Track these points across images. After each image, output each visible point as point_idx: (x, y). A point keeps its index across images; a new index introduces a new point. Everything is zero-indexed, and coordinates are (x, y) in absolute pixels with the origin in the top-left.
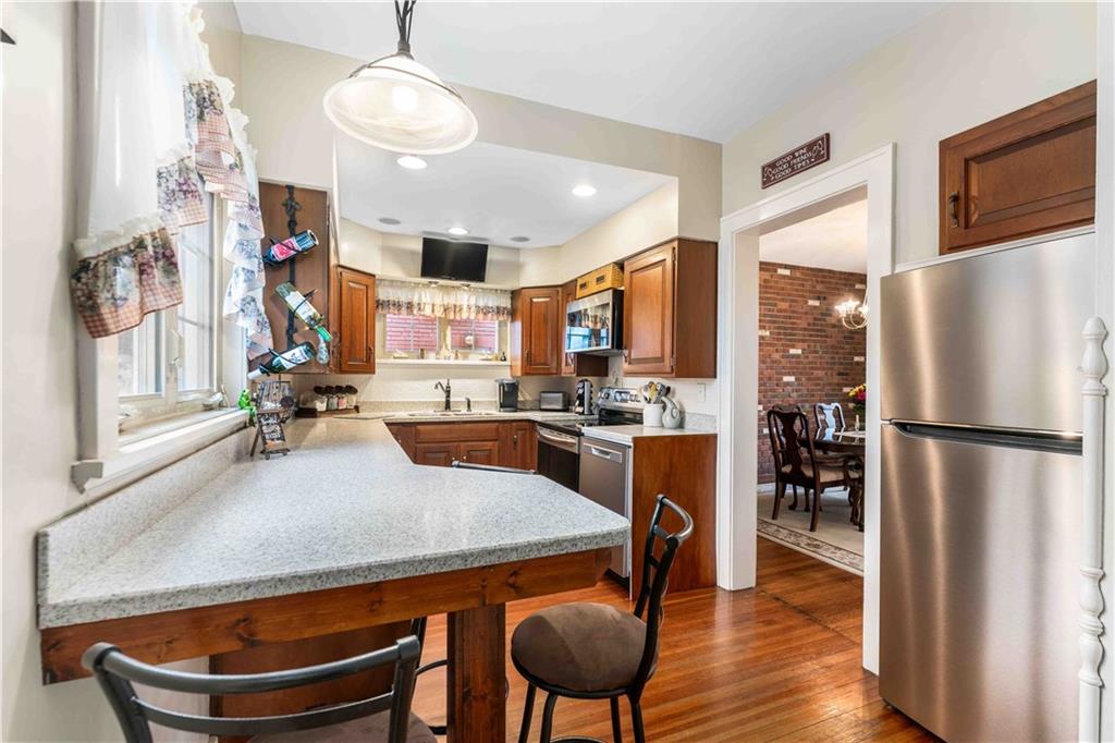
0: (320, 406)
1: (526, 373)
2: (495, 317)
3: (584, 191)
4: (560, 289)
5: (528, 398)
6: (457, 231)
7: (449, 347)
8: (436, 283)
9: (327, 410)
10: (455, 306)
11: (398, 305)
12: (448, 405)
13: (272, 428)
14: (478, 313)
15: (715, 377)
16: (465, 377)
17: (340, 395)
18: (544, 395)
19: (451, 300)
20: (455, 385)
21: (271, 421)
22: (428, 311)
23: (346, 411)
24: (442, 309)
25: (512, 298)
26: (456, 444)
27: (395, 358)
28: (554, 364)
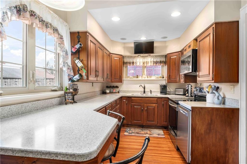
0: (108, 91)
1: (169, 82)
2: (160, 64)
3: (176, 14)
4: (180, 53)
5: (172, 90)
6: (143, 39)
7: (146, 74)
8: (140, 55)
9: (110, 92)
10: (147, 62)
11: (130, 63)
12: (144, 92)
13: (69, 97)
14: (154, 63)
15: (238, 82)
16: (150, 83)
17: (114, 88)
18: (176, 89)
19: (145, 60)
20: (147, 86)
21: (69, 95)
22: (138, 64)
23: (116, 93)
24: (143, 63)
25: (165, 58)
26: (143, 104)
27: (130, 78)
28: (178, 79)
